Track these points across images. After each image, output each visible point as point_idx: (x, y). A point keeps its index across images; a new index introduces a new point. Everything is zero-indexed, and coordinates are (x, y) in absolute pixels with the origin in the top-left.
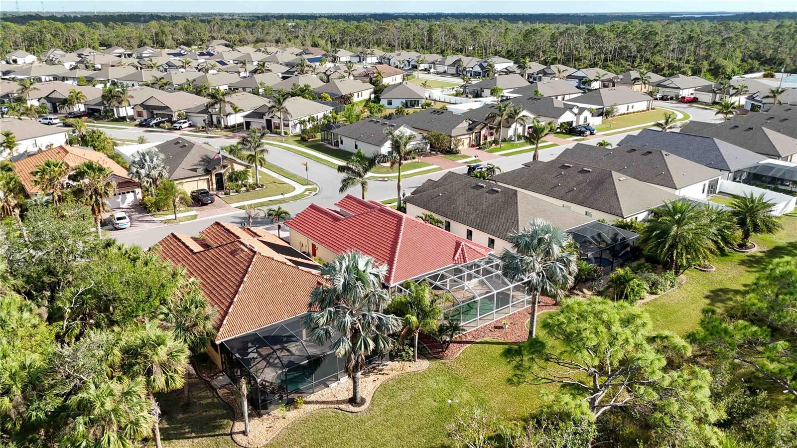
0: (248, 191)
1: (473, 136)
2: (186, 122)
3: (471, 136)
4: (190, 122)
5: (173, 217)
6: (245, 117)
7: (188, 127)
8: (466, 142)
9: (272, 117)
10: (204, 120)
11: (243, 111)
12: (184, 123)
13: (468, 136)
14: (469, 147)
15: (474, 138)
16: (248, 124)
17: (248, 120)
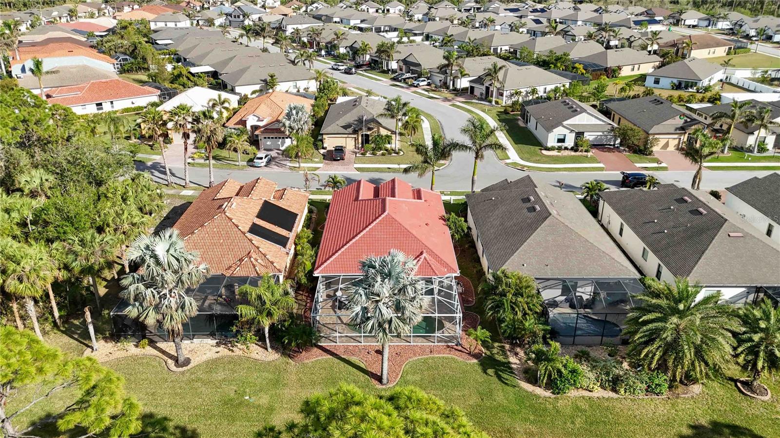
0: (383, 155)
1: (685, 138)
2: (425, 80)
3: (682, 138)
4: (429, 81)
5: (297, 165)
6: (471, 81)
7: (427, 85)
8: (673, 143)
9: (490, 85)
10: (440, 81)
11: (469, 76)
12: (422, 81)
13: (676, 136)
14: (677, 149)
15: (685, 140)
16: (472, 88)
17: (473, 85)
